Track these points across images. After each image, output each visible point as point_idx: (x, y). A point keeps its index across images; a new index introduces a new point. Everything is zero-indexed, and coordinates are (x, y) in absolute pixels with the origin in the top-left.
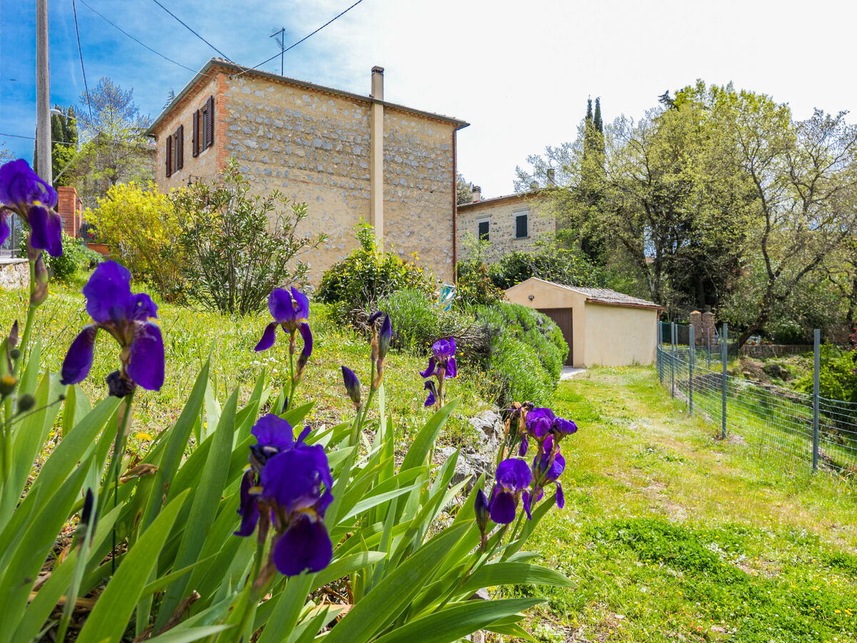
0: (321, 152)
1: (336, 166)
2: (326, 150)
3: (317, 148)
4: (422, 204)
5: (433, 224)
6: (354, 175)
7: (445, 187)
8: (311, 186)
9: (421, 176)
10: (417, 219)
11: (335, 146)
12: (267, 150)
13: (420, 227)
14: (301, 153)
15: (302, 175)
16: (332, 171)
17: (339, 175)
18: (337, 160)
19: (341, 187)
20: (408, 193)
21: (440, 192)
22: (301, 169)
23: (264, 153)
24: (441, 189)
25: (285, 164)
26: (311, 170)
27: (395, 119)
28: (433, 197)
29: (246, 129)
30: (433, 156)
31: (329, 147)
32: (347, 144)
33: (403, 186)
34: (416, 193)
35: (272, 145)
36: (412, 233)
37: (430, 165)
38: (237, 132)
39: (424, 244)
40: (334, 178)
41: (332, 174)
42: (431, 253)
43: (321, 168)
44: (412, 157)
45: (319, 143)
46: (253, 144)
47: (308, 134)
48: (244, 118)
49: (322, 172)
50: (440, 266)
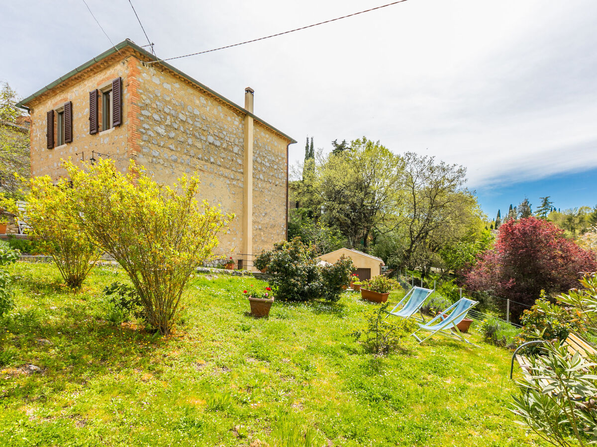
0: (213, 147)
1: (222, 160)
2: (216, 146)
3: (210, 143)
4: (271, 193)
5: (276, 208)
6: (233, 169)
7: (283, 183)
8: (205, 174)
9: (271, 173)
10: (269, 204)
11: (222, 144)
12: (173, 138)
13: (270, 209)
14: (199, 145)
15: (199, 164)
16: (219, 163)
17: (225, 167)
18: (223, 155)
19: (226, 177)
20: (264, 185)
21: (280, 186)
22: (199, 159)
23: (171, 141)
24: (281, 184)
25: (188, 153)
26: (206, 161)
27: (258, 130)
28: (277, 189)
29: (156, 117)
30: (276, 160)
31: (218, 143)
32: (230, 144)
33: (261, 180)
34: (268, 185)
35: (177, 135)
36: (265, 214)
37: (275, 167)
38: (148, 117)
39: (272, 222)
40: (221, 169)
41: (220, 166)
42: (275, 228)
43: (212, 160)
44: (266, 160)
45: (211, 139)
46: (161, 130)
47: (204, 130)
48: (154, 106)
49: (214, 163)
50: (280, 236)
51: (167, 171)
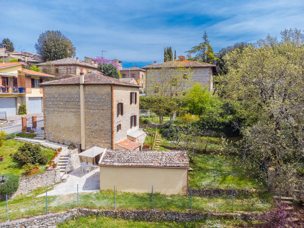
0: (67, 102)
1: (71, 106)
2: (68, 102)
3: (66, 101)
4: (100, 114)
5: (104, 121)
6: (76, 108)
7: (109, 108)
8: (65, 113)
9: (99, 105)
10: (98, 120)
11: (71, 100)
12: (53, 104)
13: (99, 122)
14: (62, 103)
15: (62, 110)
16: (70, 107)
17: (72, 108)
18: (72, 104)
19: (73, 112)
20: (95, 111)
21: (107, 110)
22: (62, 108)
23: (53, 105)
24: (107, 109)
25: (58, 108)
26: (64, 108)
27: (89, 87)
28: (104, 112)
29: (49, 100)
30: (104, 97)
31: (69, 100)
32: (74, 99)
33: (93, 109)
34: (97, 111)
35: (55, 103)
36: (96, 125)
37: (103, 101)
38: (47, 101)
39: (101, 128)
40: (71, 109)
41: (70, 108)
42: (103, 131)
43: (67, 107)
44: (95, 99)
45: (66, 100)
46: (50, 103)
47: (64, 98)
48: (48, 97)
49: (67, 108)
51: (52, 115)
